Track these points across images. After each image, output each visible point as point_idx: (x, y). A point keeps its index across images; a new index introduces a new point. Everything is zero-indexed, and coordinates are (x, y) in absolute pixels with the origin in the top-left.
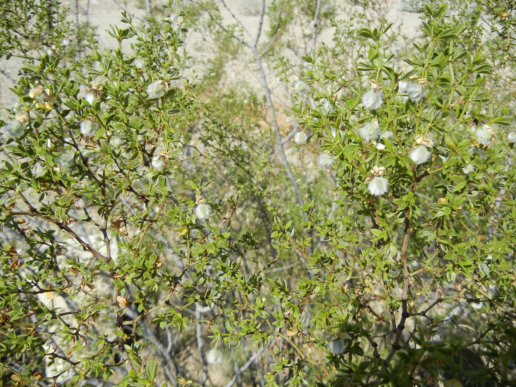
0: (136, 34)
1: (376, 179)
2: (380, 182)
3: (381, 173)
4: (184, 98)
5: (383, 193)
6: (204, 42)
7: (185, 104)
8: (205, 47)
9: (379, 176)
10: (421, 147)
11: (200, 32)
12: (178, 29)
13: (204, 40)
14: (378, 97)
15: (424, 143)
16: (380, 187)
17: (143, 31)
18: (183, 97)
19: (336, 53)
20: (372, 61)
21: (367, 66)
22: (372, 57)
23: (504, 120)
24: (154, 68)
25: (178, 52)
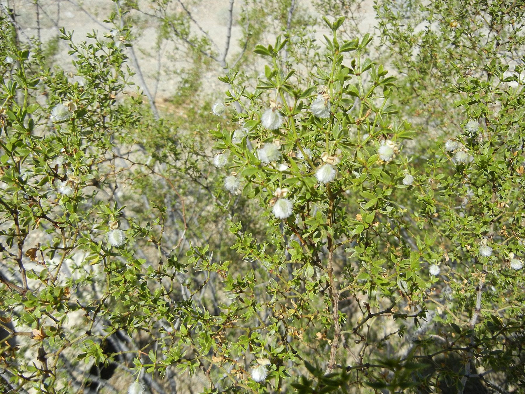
0: (77, 51)
1: (279, 201)
2: (284, 204)
3: (285, 195)
4: (131, 115)
5: (288, 216)
6: (175, 51)
7: (132, 121)
8: (177, 56)
9: (283, 198)
10: (327, 165)
11: (172, 40)
12: (121, 45)
13: (177, 49)
14: (277, 116)
15: (329, 161)
16: (283, 210)
17: (85, 48)
18: (129, 114)
19: (289, 63)
20: (269, 79)
21: (266, 84)
22: (269, 75)
23: (407, 134)
24: (97, 86)
25: (122, 69)
